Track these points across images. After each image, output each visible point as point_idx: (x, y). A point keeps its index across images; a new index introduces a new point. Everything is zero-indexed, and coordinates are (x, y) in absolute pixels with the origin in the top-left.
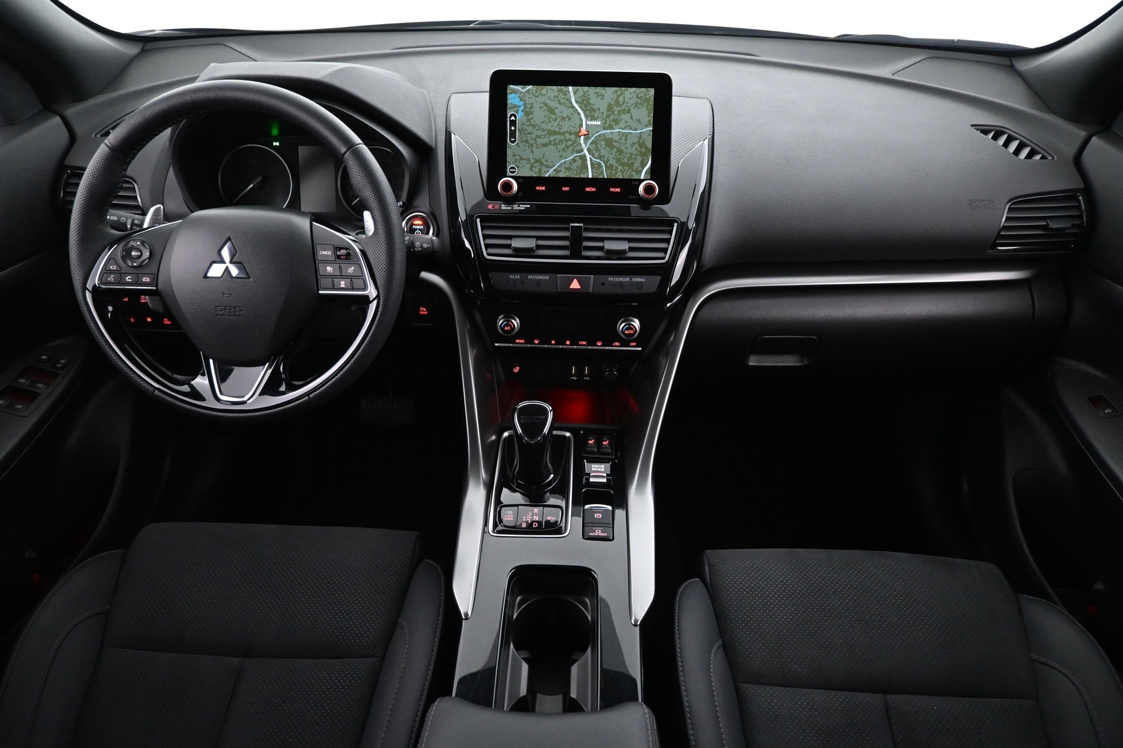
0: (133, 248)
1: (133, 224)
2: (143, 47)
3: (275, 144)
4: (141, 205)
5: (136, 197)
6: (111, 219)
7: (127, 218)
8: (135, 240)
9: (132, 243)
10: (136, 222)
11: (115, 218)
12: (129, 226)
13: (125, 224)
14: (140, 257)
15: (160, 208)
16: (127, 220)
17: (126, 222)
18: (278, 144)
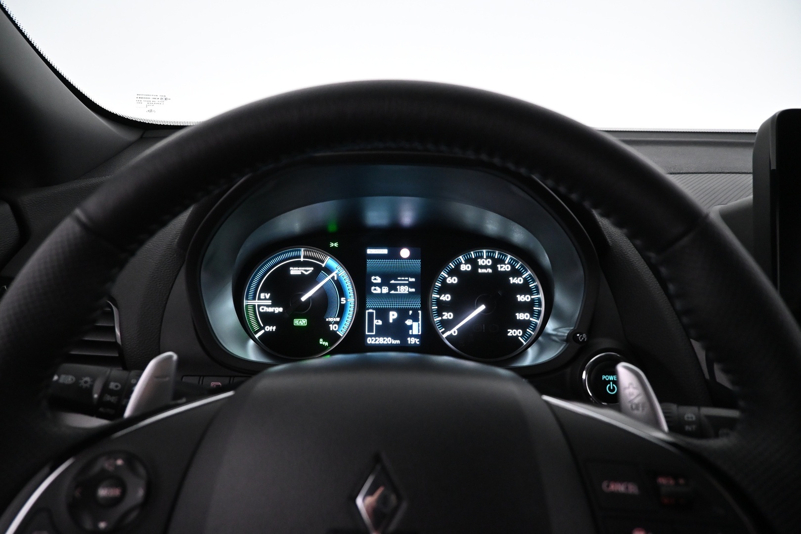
0: (105, 478)
1: (105, 390)
2: (143, 134)
3: (332, 245)
4: (119, 341)
5: (113, 328)
6: (61, 381)
7: (94, 379)
8: (113, 455)
9: (106, 464)
10: (112, 385)
11: (68, 379)
12: (96, 396)
13: (89, 391)
14: (114, 502)
15: (170, 357)
16: (94, 381)
17: (92, 386)
18: (336, 245)
